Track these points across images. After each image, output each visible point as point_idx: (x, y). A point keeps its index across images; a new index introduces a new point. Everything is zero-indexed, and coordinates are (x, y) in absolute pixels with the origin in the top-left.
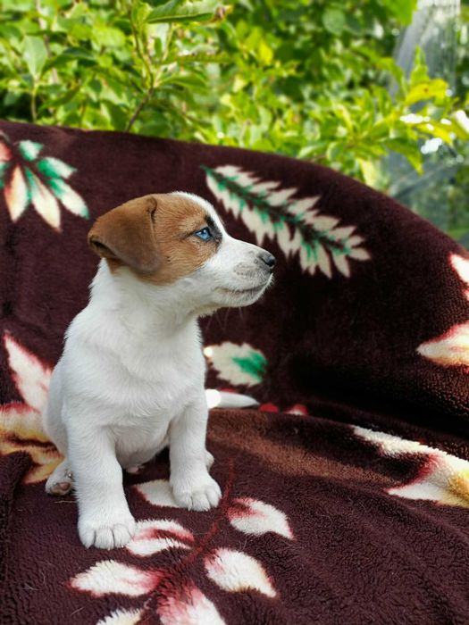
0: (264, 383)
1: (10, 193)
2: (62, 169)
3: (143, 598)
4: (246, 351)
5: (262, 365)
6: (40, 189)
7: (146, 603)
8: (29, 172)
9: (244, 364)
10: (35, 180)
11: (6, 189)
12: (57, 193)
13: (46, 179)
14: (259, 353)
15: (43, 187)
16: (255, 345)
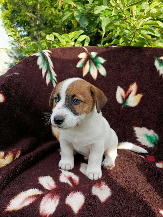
0: (154, 148)
1: (84, 68)
2: (102, 60)
3: (47, 190)
4: (151, 133)
5: (156, 140)
6: (93, 67)
7: (46, 192)
8: (91, 62)
9: (149, 138)
10: (93, 64)
11: (84, 67)
12: (98, 68)
13: (96, 64)
14: (156, 135)
15: (94, 66)
16: (156, 131)
